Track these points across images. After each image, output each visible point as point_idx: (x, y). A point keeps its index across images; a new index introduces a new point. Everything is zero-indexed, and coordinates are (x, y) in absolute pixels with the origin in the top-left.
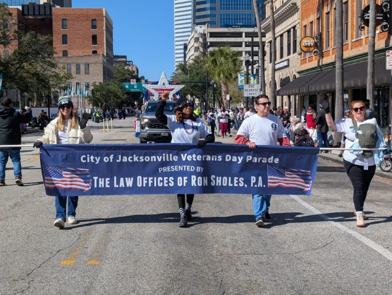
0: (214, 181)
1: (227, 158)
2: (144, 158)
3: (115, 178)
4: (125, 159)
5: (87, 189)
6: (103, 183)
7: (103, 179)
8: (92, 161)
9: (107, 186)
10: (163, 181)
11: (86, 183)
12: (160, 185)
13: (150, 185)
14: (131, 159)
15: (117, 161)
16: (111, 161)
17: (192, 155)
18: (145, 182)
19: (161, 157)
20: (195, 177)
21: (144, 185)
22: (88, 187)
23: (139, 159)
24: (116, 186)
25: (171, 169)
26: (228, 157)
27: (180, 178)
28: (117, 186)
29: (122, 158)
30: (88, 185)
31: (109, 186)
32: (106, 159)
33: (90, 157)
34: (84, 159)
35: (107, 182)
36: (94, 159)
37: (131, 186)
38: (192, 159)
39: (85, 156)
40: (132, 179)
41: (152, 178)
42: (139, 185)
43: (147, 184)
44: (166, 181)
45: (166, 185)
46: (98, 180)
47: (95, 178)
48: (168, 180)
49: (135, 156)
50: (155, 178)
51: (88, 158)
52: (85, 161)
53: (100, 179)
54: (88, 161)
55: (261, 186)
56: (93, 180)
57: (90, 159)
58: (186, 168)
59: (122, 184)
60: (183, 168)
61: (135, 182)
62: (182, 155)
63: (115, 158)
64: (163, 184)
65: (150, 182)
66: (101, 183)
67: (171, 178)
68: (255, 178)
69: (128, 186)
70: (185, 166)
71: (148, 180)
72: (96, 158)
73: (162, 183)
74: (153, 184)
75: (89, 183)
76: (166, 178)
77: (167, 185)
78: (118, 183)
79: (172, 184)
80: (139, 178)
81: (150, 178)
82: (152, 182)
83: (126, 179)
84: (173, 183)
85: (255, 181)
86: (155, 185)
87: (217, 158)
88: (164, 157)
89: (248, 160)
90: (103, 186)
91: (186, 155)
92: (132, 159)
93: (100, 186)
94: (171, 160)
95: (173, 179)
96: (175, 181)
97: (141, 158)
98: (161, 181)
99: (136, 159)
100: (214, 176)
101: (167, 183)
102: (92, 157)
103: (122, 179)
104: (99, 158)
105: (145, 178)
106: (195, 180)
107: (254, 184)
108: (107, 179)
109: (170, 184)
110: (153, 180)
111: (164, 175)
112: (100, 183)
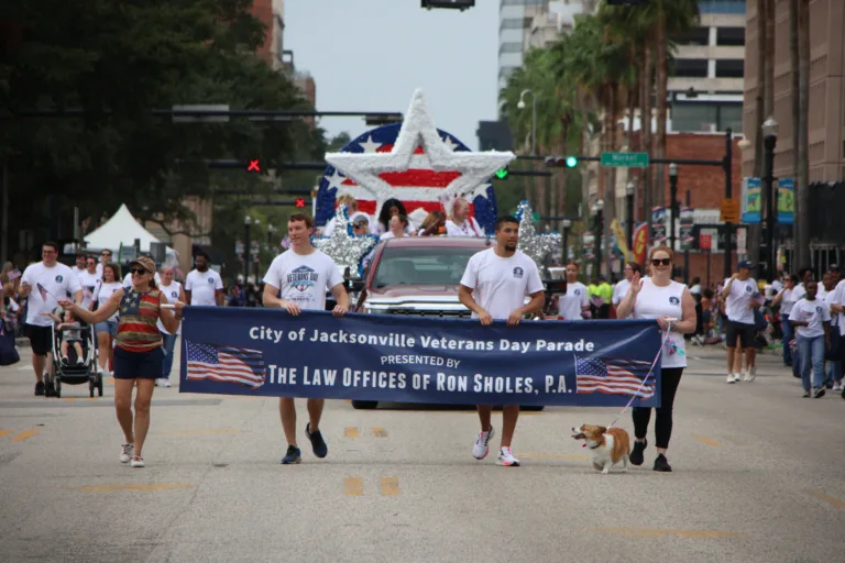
0: (480, 384)
1: (502, 344)
2: (357, 338)
3: (306, 369)
4: (325, 337)
5: (257, 385)
6: (284, 376)
7: (285, 370)
8: (269, 337)
9: (292, 382)
10: (387, 379)
11: (256, 374)
12: (383, 385)
13: (365, 385)
14: (335, 338)
15: (312, 339)
16: (301, 339)
17: (440, 339)
18: (357, 379)
19: (386, 338)
20: (443, 375)
21: (355, 384)
22: (260, 381)
23: (348, 338)
24: (306, 382)
25: (402, 360)
26: (505, 344)
27: (416, 376)
28: (309, 383)
29: (319, 336)
30: (260, 377)
31: (294, 382)
32: (292, 336)
33: (265, 330)
34: (255, 333)
35: (292, 376)
36: (273, 335)
37: (332, 384)
38: (440, 345)
39: (257, 329)
40: (335, 372)
41: (368, 373)
42: (347, 383)
43: (360, 382)
44: (392, 380)
45: (392, 386)
46: (276, 372)
47: (273, 367)
48: (396, 377)
49: (341, 332)
50: (374, 374)
51: (262, 333)
52: (256, 337)
53: (280, 370)
54: (262, 337)
55: (564, 391)
56: (269, 370)
57: (265, 334)
58: (429, 360)
59: (317, 381)
60: (424, 359)
61: (339, 377)
62: (423, 338)
63: (309, 334)
64: (388, 384)
65: (366, 379)
66: (282, 376)
67: (402, 376)
68: (551, 377)
69: (327, 384)
70: (427, 357)
71: (361, 376)
72: (276, 332)
73: (385, 383)
74: (369, 383)
75: (261, 375)
76: (392, 375)
77: (394, 386)
78: (310, 378)
79: (402, 385)
80: (347, 371)
81: (366, 373)
82: (368, 379)
83: (325, 371)
84: (404, 382)
85: (552, 383)
86: (374, 385)
87: (486, 346)
88: (391, 339)
89: (538, 348)
90: (285, 382)
91: (429, 338)
92: (337, 338)
93: (280, 382)
94: (403, 345)
95: (404, 376)
96: (409, 380)
97: (352, 336)
98: (384, 379)
99: (342, 338)
100: (480, 376)
101: (394, 383)
102: (269, 331)
103: (317, 372)
104: (281, 332)
105: (357, 373)
106: (443, 381)
107: (551, 388)
108: (293, 370)
109: (400, 385)
110: (371, 376)
111: (389, 368)
112: (280, 376)
